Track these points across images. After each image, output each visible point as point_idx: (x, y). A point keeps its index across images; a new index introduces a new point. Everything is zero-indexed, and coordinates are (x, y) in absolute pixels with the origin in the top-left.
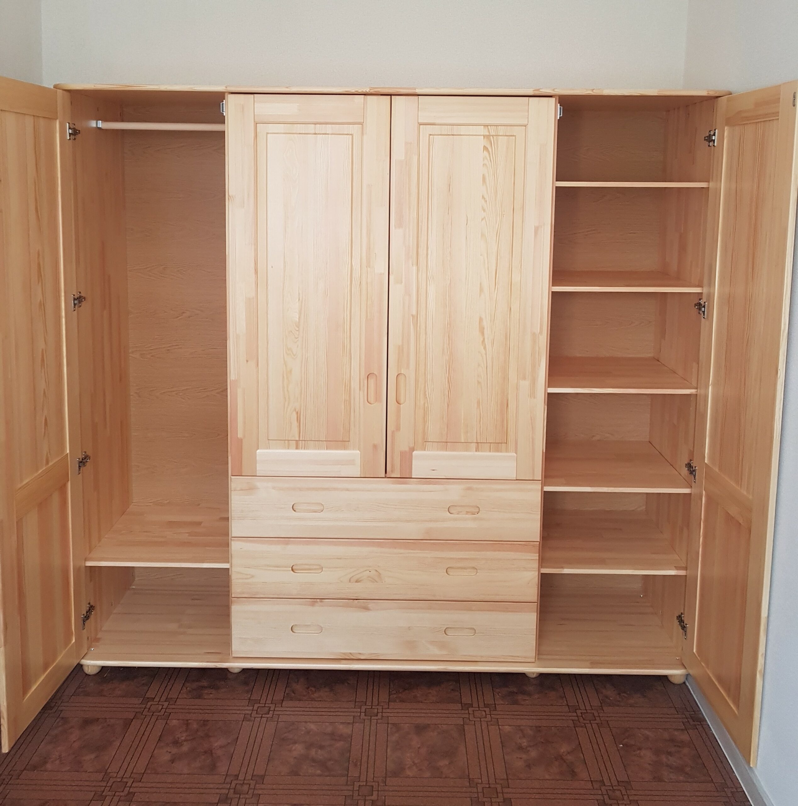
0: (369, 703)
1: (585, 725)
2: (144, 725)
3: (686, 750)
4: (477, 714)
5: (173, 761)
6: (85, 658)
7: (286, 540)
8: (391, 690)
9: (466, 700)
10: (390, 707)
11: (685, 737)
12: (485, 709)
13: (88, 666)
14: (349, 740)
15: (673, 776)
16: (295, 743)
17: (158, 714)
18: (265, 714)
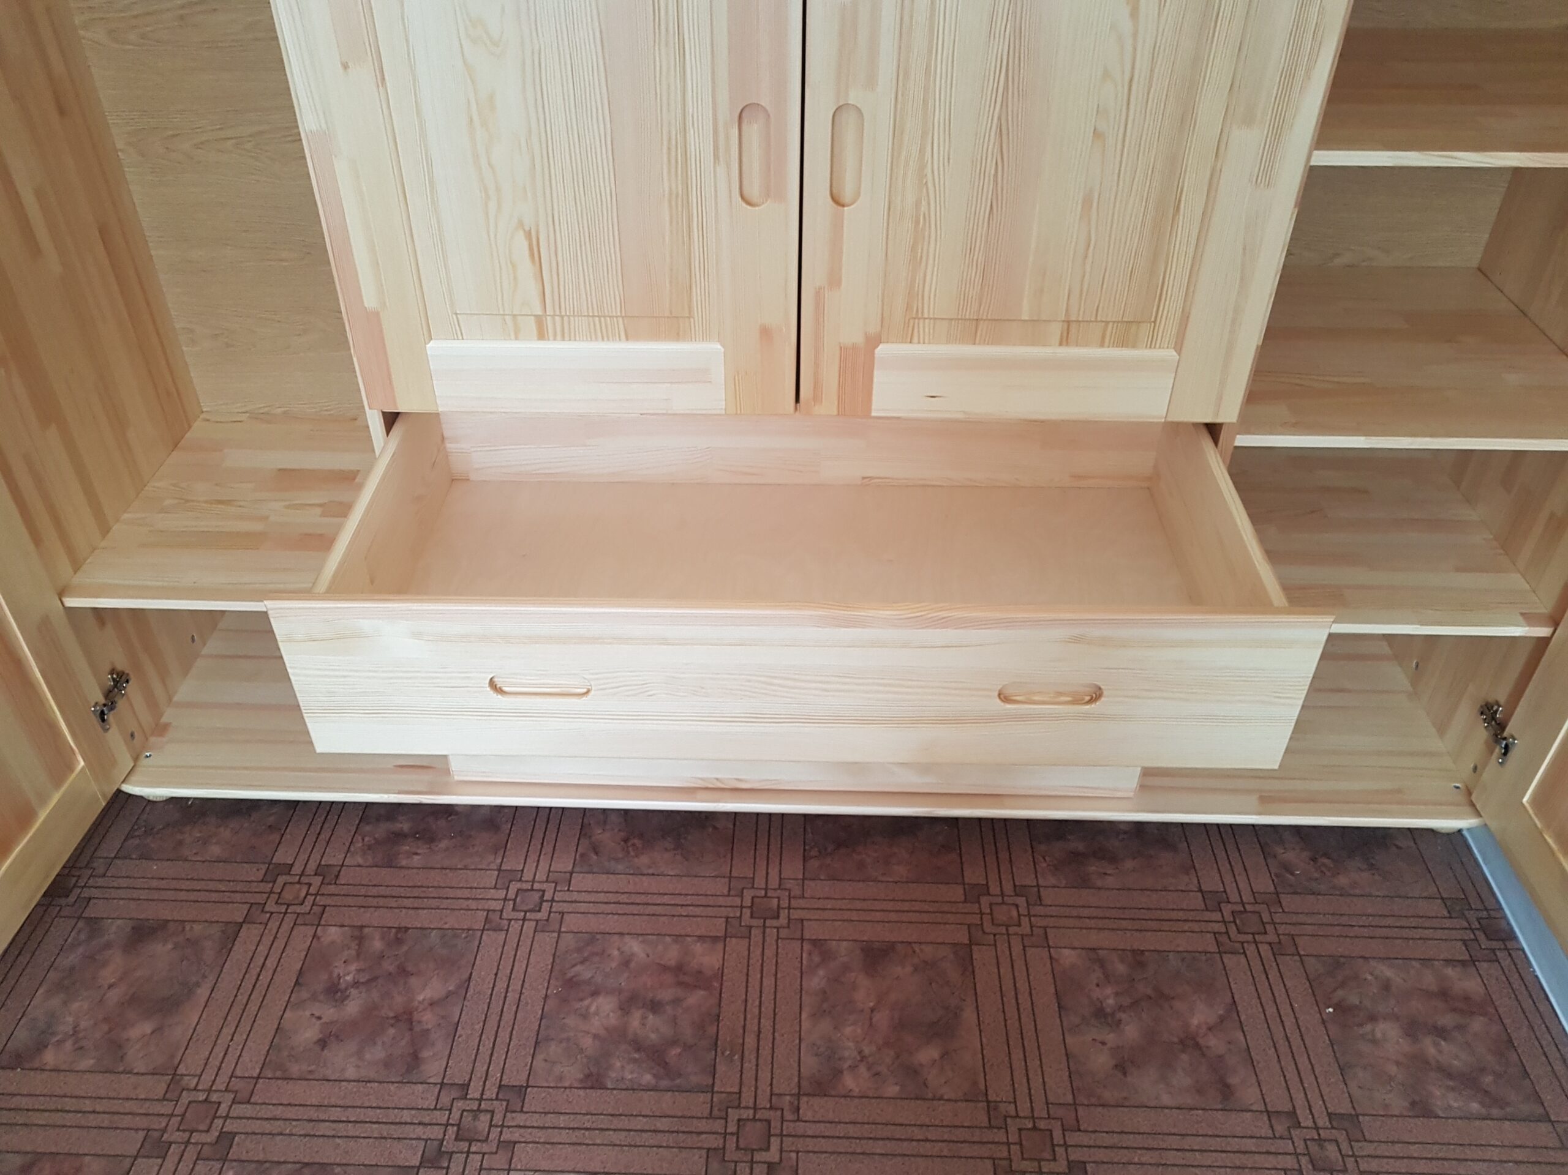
0: (760, 881)
1: (1243, 947)
2: (267, 940)
3: (1477, 1024)
4: (1000, 914)
6: (133, 778)
8: (807, 847)
9: (974, 875)
10: (807, 893)
12: (1017, 901)
14: (716, 984)
15: (1455, 1102)
16: (595, 994)
17: (299, 909)
18: (531, 911)
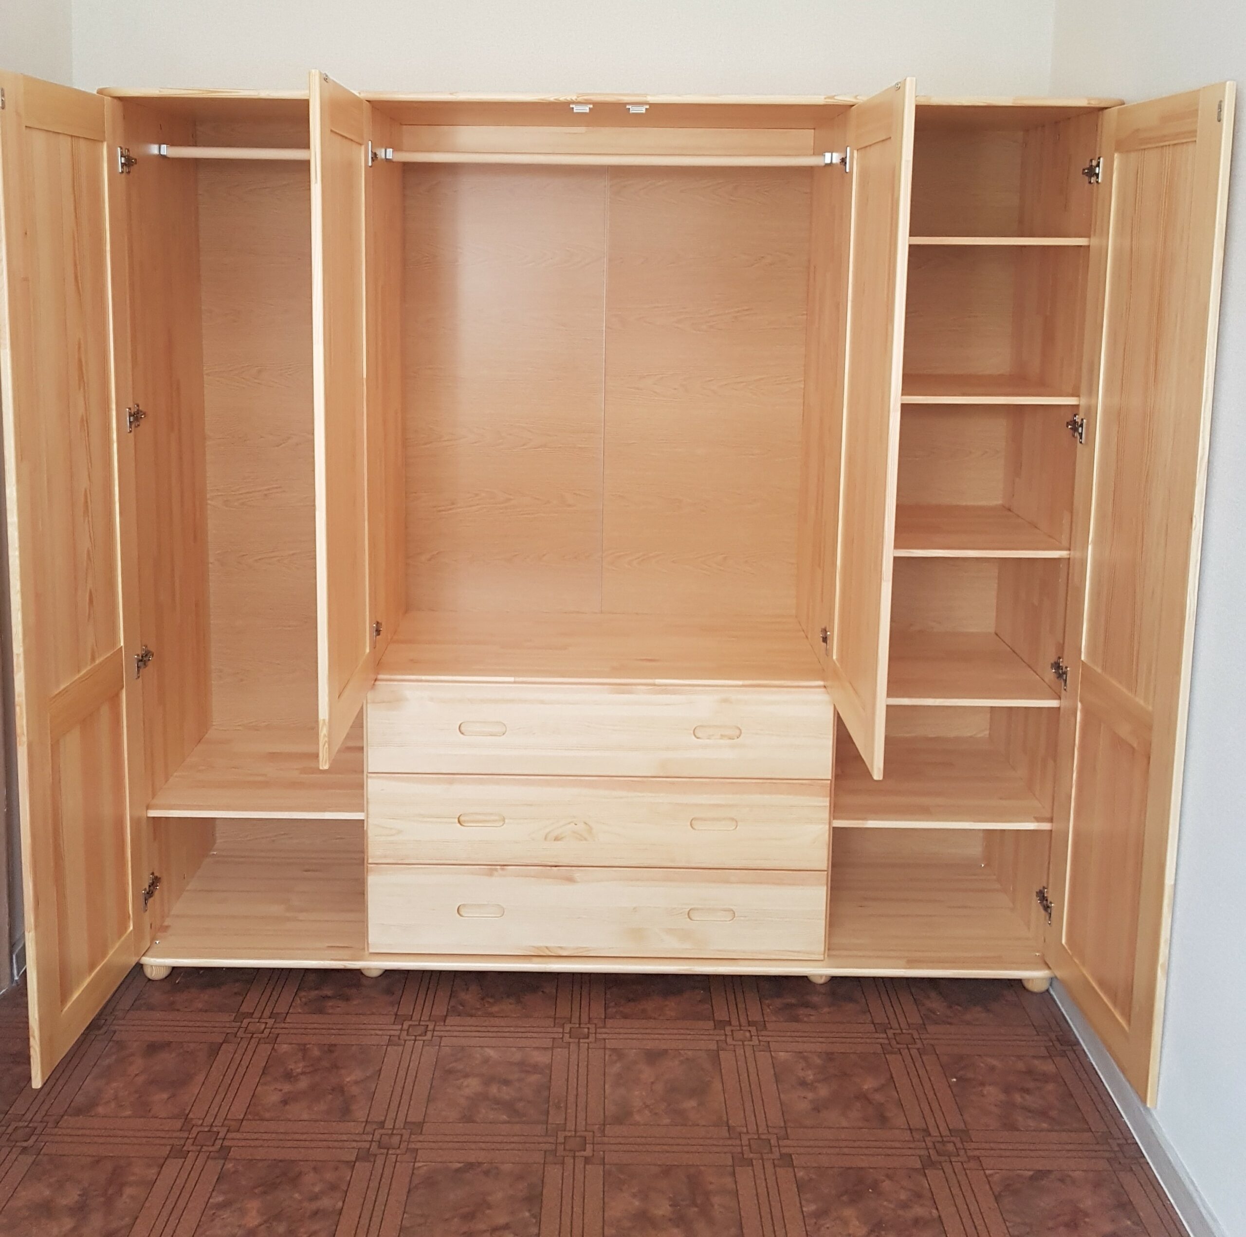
0: (575, 1020)
1: (900, 1050)
2: (240, 1052)
3: (1050, 1087)
4: (739, 1035)
5: (285, 1102)
6: (149, 953)
7: (451, 777)
8: (607, 1002)
9: (721, 1014)
10: (608, 1025)
11: (1048, 1067)
12: (750, 1028)
13: (152, 966)
14: (548, 1072)
15: (1032, 1123)
16: (466, 1076)
17: (260, 1036)
18: (420, 1035)
